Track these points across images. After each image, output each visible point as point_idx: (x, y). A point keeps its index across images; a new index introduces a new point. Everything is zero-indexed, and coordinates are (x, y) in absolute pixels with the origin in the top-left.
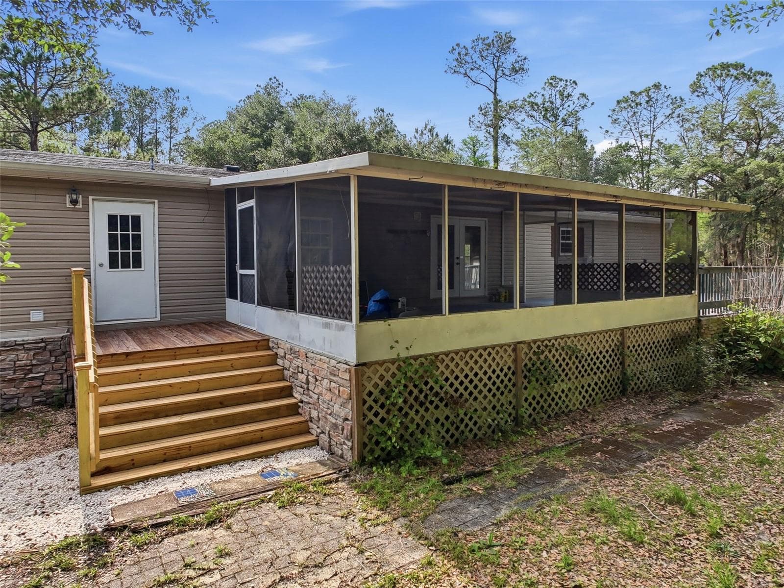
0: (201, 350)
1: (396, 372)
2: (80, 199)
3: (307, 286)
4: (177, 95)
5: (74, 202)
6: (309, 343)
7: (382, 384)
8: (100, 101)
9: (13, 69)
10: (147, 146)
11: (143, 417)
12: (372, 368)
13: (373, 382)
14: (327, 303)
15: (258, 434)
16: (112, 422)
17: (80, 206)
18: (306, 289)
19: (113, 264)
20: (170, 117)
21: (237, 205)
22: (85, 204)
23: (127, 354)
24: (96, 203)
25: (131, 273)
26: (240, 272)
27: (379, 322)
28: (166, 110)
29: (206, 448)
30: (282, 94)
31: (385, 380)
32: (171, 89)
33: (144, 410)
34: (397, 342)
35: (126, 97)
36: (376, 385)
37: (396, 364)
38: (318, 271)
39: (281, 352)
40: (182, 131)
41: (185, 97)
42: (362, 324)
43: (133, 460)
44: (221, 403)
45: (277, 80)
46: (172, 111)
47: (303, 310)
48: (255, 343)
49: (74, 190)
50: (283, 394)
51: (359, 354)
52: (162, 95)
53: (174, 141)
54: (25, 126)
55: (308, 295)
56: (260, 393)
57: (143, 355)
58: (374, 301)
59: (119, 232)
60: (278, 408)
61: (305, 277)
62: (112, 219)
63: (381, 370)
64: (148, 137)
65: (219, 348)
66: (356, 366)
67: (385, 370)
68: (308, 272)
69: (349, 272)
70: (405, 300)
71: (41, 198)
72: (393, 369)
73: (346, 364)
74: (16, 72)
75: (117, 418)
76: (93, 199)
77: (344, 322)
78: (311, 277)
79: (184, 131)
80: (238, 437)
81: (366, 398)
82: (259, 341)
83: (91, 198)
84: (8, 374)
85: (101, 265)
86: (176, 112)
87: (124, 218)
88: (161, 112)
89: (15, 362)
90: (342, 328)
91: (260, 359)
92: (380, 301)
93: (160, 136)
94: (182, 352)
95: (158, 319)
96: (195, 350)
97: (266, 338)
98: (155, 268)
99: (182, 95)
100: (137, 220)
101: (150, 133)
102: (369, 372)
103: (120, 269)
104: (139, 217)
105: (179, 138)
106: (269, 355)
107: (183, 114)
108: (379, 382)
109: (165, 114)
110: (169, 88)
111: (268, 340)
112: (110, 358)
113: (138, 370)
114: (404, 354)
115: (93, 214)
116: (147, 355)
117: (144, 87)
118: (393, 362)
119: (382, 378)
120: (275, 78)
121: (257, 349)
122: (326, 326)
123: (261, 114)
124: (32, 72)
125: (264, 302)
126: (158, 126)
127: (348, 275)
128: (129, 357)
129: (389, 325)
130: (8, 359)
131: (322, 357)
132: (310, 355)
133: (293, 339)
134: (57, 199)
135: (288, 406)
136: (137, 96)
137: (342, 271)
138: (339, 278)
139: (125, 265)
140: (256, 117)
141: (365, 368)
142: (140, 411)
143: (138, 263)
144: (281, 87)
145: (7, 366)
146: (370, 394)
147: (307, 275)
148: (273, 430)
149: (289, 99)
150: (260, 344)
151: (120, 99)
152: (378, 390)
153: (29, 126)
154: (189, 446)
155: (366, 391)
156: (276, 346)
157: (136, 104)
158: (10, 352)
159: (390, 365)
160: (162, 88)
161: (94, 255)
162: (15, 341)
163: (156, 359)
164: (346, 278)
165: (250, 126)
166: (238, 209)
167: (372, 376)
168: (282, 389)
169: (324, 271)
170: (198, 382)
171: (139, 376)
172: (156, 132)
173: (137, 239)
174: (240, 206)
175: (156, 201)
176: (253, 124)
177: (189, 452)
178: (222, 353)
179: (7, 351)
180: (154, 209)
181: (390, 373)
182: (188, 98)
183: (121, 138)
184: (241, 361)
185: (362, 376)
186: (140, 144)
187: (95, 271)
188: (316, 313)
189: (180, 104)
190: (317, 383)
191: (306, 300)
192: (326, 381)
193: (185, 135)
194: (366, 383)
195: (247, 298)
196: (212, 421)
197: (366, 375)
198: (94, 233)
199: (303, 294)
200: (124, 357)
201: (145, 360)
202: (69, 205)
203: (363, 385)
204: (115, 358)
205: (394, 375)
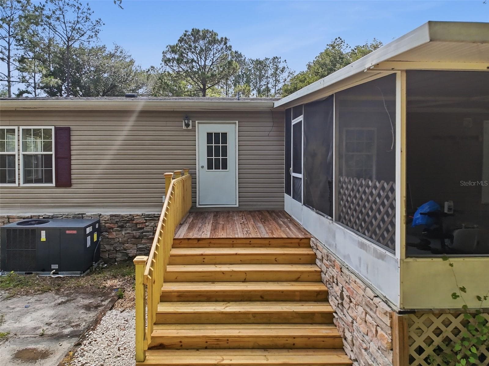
0: (253, 241)
1: (460, 327)
2: (191, 123)
3: (344, 197)
4: (279, 60)
5: (187, 125)
6: (345, 257)
7: (438, 341)
8: (234, 68)
9: (194, 57)
10: (263, 92)
11: (198, 299)
12: (424, 318)
13: (424, 337)
14: (364, 220)
15: (291, 341)
16: (176, 300)
17: (190, 127)
18: (342, 200)
19: (210, 167)
20: (275, 75)
21: (292, 121)
22: (194, 126)
23: (199, 240)
24: (200, 125)
25: (220, 172)
26: (293, 174)
27: (435, 259)
28: (273, 70)
29: (242, 344)
30: (344, 47)
31: (444, 335)
32: (276, 57)
33: (200, 293)
34: (463, 289)
35: (252, 66)
36: (429, 341)
37: (461, 317)
38: (355, 184)
39: (319, 255)
40: (282, 81)
41: (284, 61)
42: (410, 260)
43: (181, 342)
44: (261, 297)
45: (341, 39)
46: (277, 70)
47: (339, 220)
48: (298, 241)
49: (187, 117)
50: (319, 297)
51: (404, 296)
52: (271, 61)
53: (277, 88)
54: (200, 87)
55: (345, 206)
56: (297, 293)
57: (209, 241)
58: (421, 214)
59: (213, 145)
60: (313, 314)
61: (342, 187)
62: (209, 135)
63: (438, 323)
64: (264, 87)
65: (267, 242)
66: (400, 313)
67: (443, 323)
68: (345, 183)
69: (393, 190)
70: (452, 204)
71: (169, 124)
72: (456, 323)
73: (386, 302)
74: (195, 59)
75: (179, 296)
76: (198, 123)
77: (383, 251)
78: (347, 189)
79: (283, 81)
80: (271, 339)
81: (415, 355)
82: (301, 239)
83: (197, 122)
84: (150, 235)
85: (203, 167)
86: (279, 71)
87: (217, 135)
88: (270, 72)
89: (154, 227)
90: (382, 257)
91: (301, 257)
92: (429, 214)
93: (270, 86)
94: (239, 241)
95: (237, 206)
96: (248, 241)
97: (309, 236)
98: (236, 169)
99: (282, 60)
100: (225, 135)
101: (265, 85)
102: (419, 322)
103: (214, 170)
104: (226, 133)
105: (280, 86)
106: (308, 254)
107: (282, 71)
108: (434, 337)
109: (273, 73)
110: (275, 57)
111: (309, 239)
112: (186, 241)
113: (202, 255)
114: (473, 305)
115: (198, 132)
116: (212, 241)
117: (262, 59)
118: (456, 313)
119: (438, 332)
120: (339, 38)
121: (299, 246)
122: (362, 246)
123: (328, 62)
124: (203, 58)
125: (308, 203)
126: (269, 80)
127: (390, 194)
128: (200, 242)
129: (451, 265)
130: (150, 225)
131: (358, 280)
132: (344, 270)
133: (330, 245)
134: (177, 124)
135: (323, 314)
136: (258, 64)
137: (383, 188)
138: (379, 195)
139: (217, 168)
140: (325, 64)
141: (413, 316)
142: (197, 293)
143: (225, 167)
144: (343, 43)
145: (149, 230)
146: (420, 350)
147: (344, 186)
148: (305, 339)
149: (349, 50)
150: (303, 241)
151: (249, 67)
152: (432, 348)
153: (202, 87)
154: (227, 339)
155: (415, 346)
156: (315, 247)
157: (257, 69)
158: (151, 221)
159: (452, 318)
160: (271, 57)
161: (199, 160)
162: (154, 214)
163: (219, 245)
164: (387, 197)
165: (320, 70)
166: (293, 124)
167: (424, 328)
168: (318, 293)
169: (361, 185)
170: (245, 272)
171: (203, 260)
172: (268, 83)
173: (225, 149)
174: (294, 122)
175: (237, 122)
176: (322, 69)
177: (227, 345)
178: (269, 246)
179: (150, 220)
180: (235, 128)
181: (451, 327)
182: (285, 61)
183: (246, 88)
184: (284, 257)
185: (410, 326)
186: (259, 92)
187: (199, 171)
188: (353, 228)
189: (281, 66)
190: (351, 304)
191: (342, 210)
192: (360, 309)
193: (283, 84)
194: (415, 337)
195: (296, 197)
196: (250, 316)
197: (415, 326)
198: (198, 145)
199: (340, 204)
200: (196, 242)
201: (211, 245)
202: (184, 128)
203: (410, 337)
204: (190, 241)
205: (456, 332)
